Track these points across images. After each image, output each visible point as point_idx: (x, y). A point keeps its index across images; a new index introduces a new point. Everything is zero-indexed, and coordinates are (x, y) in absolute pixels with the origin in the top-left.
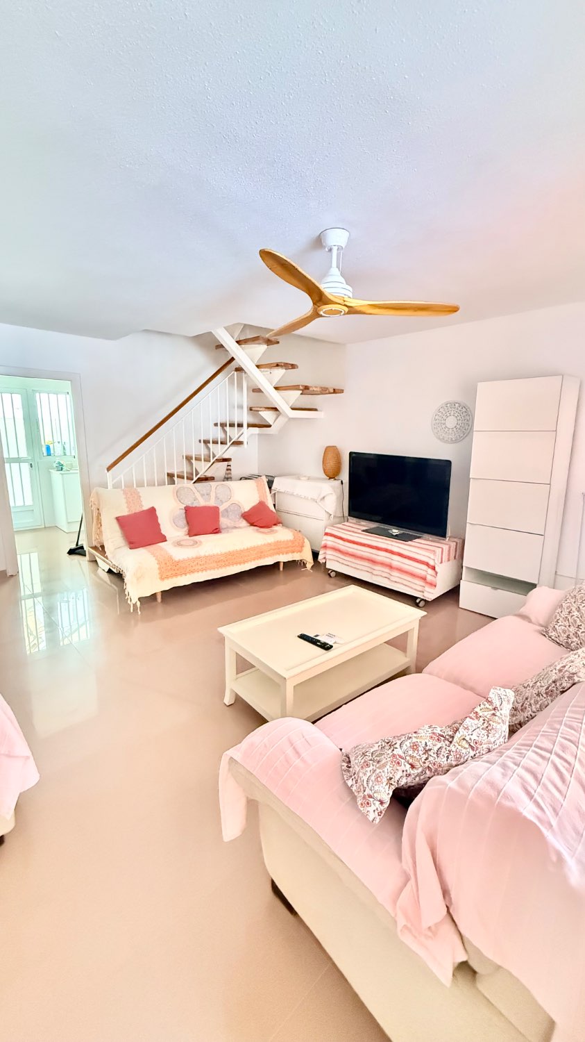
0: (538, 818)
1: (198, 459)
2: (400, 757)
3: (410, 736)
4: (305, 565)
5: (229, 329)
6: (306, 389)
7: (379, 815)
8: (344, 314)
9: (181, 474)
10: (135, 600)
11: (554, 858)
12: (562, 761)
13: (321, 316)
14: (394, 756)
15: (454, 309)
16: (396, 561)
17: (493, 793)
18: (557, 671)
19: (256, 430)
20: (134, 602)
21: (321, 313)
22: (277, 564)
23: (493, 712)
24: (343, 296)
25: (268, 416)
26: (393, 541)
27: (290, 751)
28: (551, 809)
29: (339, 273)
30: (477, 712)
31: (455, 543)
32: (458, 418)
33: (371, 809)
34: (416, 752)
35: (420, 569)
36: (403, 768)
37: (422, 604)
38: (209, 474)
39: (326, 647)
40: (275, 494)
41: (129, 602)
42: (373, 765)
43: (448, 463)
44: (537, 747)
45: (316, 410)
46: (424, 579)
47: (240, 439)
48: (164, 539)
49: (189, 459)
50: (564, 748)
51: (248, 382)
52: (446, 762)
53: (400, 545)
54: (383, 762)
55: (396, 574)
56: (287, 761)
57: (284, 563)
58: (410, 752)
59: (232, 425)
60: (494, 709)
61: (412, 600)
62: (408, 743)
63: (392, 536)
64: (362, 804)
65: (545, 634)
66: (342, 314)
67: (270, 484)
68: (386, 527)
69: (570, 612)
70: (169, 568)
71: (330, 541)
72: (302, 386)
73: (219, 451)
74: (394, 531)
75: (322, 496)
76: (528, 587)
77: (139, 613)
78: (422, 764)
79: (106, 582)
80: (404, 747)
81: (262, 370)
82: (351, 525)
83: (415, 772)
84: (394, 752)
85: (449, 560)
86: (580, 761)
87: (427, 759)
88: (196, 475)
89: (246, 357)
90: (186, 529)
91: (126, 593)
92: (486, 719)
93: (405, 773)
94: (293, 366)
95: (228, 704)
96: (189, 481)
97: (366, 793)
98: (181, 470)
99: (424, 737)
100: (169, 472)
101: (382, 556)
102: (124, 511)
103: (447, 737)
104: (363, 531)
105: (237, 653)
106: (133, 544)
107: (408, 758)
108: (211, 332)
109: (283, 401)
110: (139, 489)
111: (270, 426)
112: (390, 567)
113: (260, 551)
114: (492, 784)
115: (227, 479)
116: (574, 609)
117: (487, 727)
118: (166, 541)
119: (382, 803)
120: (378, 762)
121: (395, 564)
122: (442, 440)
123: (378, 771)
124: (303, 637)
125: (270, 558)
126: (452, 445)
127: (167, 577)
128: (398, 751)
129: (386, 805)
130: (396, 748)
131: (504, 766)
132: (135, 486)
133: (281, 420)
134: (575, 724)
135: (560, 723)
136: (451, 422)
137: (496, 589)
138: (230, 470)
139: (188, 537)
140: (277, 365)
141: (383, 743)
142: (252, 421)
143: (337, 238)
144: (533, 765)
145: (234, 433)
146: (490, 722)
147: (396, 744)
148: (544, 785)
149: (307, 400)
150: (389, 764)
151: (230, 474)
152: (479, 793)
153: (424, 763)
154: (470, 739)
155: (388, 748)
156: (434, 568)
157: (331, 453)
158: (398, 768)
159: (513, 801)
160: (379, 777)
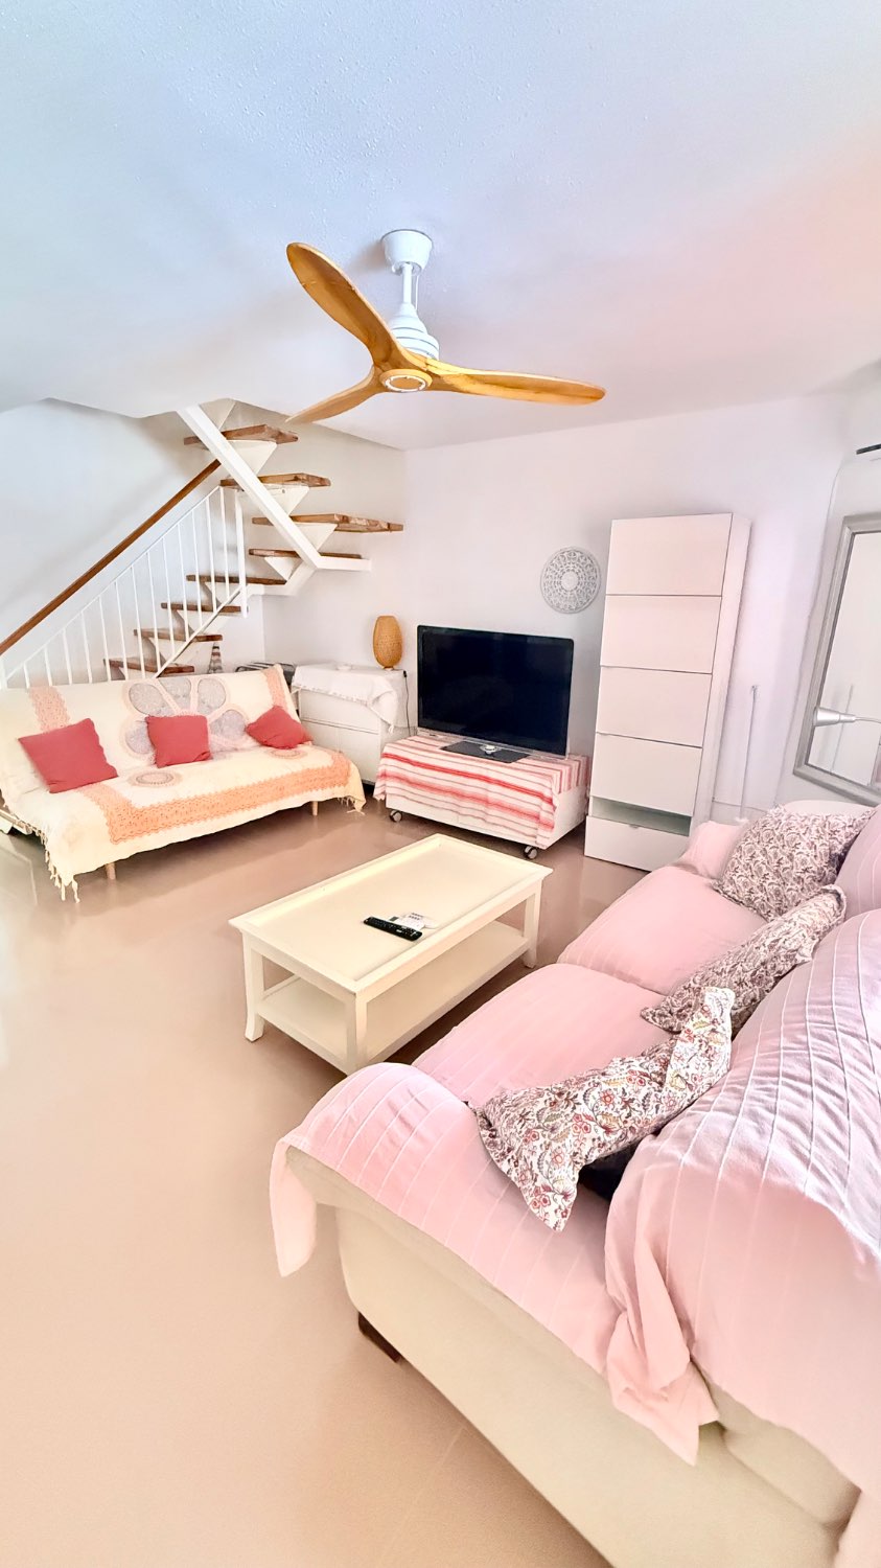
0: (823, 1195)
1: (163, 636)
2: (588, 1118)
3: (597, 1080)
4: (351, 805)
5: (209, 409)
6: (344, 523)
7: (563, 1217)
8: (424, 389)
9: (135, 662)
10: (68, 879)
11: (861, 1257)
12: (831, 1097)
13: (386, 389)
14: (577, 1117)
15: (597, 395)
16: (495, 792)
17: (753, 1166)
18: (766, 948)
19: (260, 589)
20: (66, 882)
21: (387, 383)
22: (308, 806)
23: (712, 1027)
24: (425, 355)
25: (280, 566)
26: (488, 763)
27: (394, 1125)
28: (835, 1177)
29: (414, 314)
30: (689, 1030)
31: (577, 763)
32: (580, 575)
33: (550, 1209)
34: (611, 1106)
35: (530, 804)
36: (593, 1134)
37: (533, 854)
38: (183, 662)
39: (411, 935)
40: (297, 693)
41: (57, 883)
42: (544, 1136)
43: (570, 643)
44: (787, 1075)
45: (359, 557)
46: (537, 817)
47: (235, 603)
48: (112, 773)
49: (147, 636)
50: (826, 1073)
51: (243, 508)
52: (655, 1115)
53: (500, 769)
54: (561, 1129)
55: (494, 812)
56: (392, 1142)
57: (319, 803)
58: (602, 1108)
59: (220, 579)
60: (713, 1022)
61: (518, 849)
62: (595, 1093)
63: (486, 755)
64: (535, 1204)
65: (718, 889)
66: (423, 386)
67: (289, 676)
68: (476, 741)
69: (752, 857)
70: (127, 822)
71: (391, 766)
72: (339, 516)
73: (200, 623)
74: (489, 747)
75: (375, 696)
76: (681, 823)
77: (78, 900)
78: (621, 1124)
79: (8, 852)
80: (592, 1101)
81: (270, 485)
82: (422, 740)
83: (613, 1137)
84: (577, 1111)
85: (569, 788)
86: (852, 1091)
87: (629, 1115)
88: (162, 664)
89: (242, 460)
90: (151, 754)
91: (51, 869)
92: (704, 1039)
93: (596, 1142)
94: (322, 482)
95: (252, 1040)
96: (151, 674)
97: (538, 1184)
98: (135, 655)
99: (619, 1079)
100: (114, 658)
101: (473, 787)
102: (34, 728)
103: (654, 1076)
104: (444, 749)
105: (264, 958)
106: (56, 784)
107: (599, 1118)
108: (175, 413)
109: (308, 540)
110: (59, 689)
111: (283, 582)
112: (486, 802)
113: (279, 787)
114: (748, 1151)
115: (215, 669)
116: (758, 852)
117: (707, 1052)
118: (116, 776)
119: (566, 1196)
120: (553, 1130)
121: (492, 797)
122: (557, 608)
123: (555, 1145)
124: (373, 922)
125: (296, 797)
126: (569, 616)
127: (123, 838)
128: (583, 1109)
129: (572, 1199)
130: (578, 1104)
131: (754, 1115)
132: (50, 683)
133: (303, 572)
134: (825, 1032)
135: (805, 1030)
136: (569, 581)
137: (637, 826)
138: (219, 654)
139: (155, 769)
140: (296, 479)
141: (552, 1096)
142: (253, 573)
143: (412, 249)
144: (793, 1109)
145: (223, 594)
146: (710, 1044)
147: (576, 1096)
148: (820, 1140)
149: (346, 541)
150: (572, 1132)
151: (219, 661)
152: (735, 1170)
153: (625, 1122)
154: (687, 1074)
155: (564, 1104)
156: (550, 801)
157: (386, 625)
158: (586, 1136)
159: (785, 1174)
160: (559, 1155)
